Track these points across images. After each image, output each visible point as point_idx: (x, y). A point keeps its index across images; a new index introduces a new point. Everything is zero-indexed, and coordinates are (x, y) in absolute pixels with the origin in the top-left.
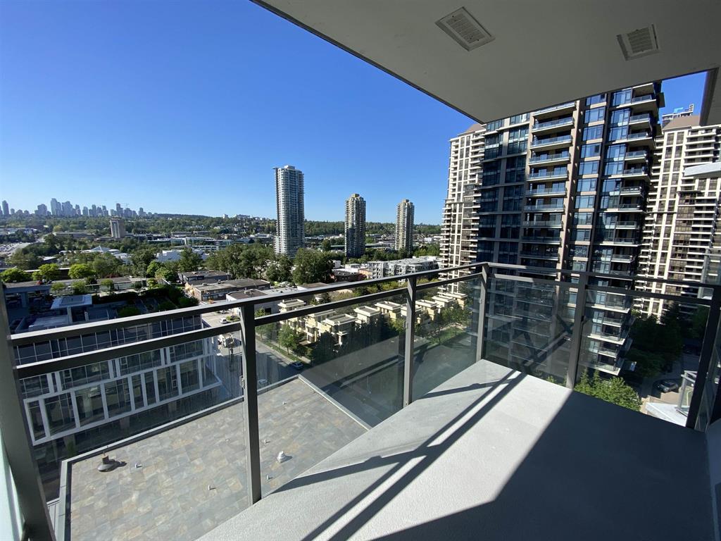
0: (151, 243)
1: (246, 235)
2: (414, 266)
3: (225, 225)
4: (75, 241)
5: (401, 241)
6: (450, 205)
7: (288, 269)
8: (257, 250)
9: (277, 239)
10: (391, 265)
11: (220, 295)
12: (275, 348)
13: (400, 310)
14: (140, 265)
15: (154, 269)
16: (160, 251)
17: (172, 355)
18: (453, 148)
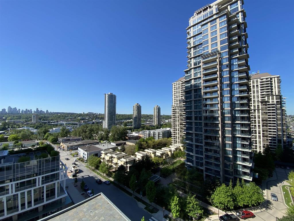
0: (49, 125)
1: (91, 121)
2: (161, 132)
3: (83, 117)
4: (15, 124)
5: (156, 122)
6: (174, 107)
7: (107, 135)
8: (95, 127)
9: (104, 122)
10: (152, 132)
11: (76, 148)
12: (98, 173)
13: (155, 153)
14: (41, 135)
15: (48, 136)
16: (52, 128)
18: (174, 87)
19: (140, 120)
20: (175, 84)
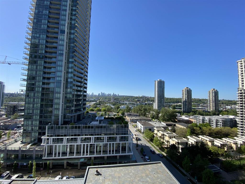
0: (119, 103)
1: (144, 102)
2: (221, 120)
3: (138, 99)
4: (104, 102)
5: (212, 107)
6: (241, 90)
7: (158, 115)
8: (147, 107)
9: (154, 104)
10: (207, 118)
11: (135, 121)
12: (152, 145)
13: (213, 141)
14: (116, 109)
15: (119, 111)
16: (121, 106)
17: (120, 139)
18: (239, 65)
19: (190, 103)
20: (242, 61)
